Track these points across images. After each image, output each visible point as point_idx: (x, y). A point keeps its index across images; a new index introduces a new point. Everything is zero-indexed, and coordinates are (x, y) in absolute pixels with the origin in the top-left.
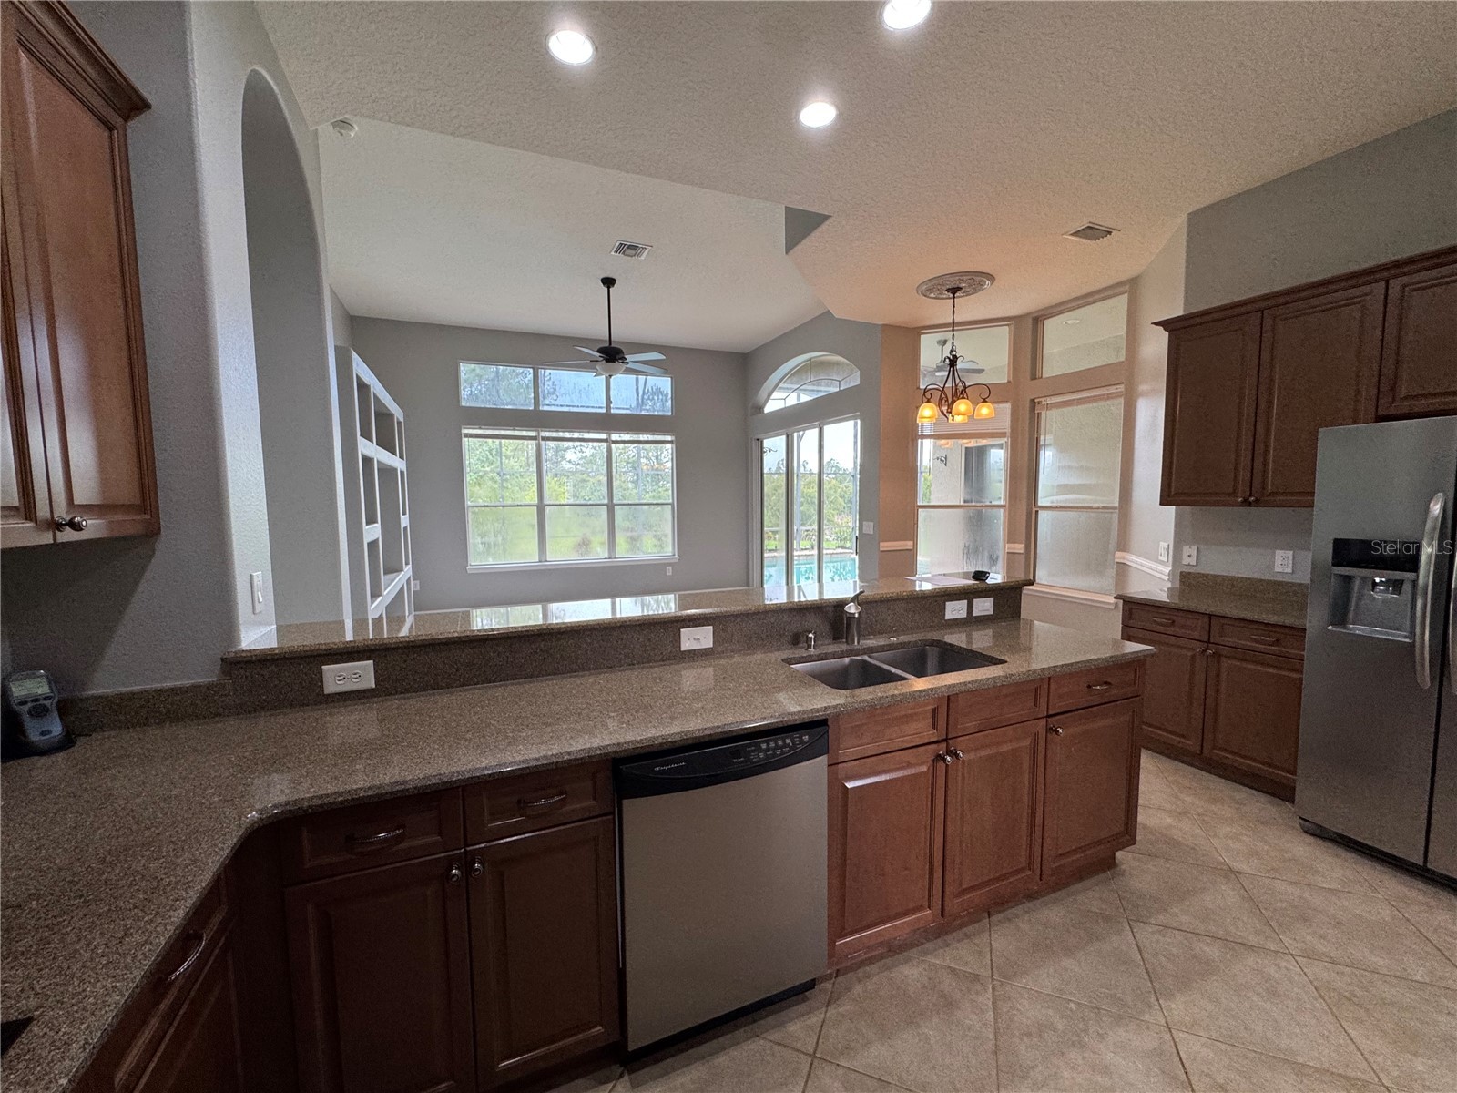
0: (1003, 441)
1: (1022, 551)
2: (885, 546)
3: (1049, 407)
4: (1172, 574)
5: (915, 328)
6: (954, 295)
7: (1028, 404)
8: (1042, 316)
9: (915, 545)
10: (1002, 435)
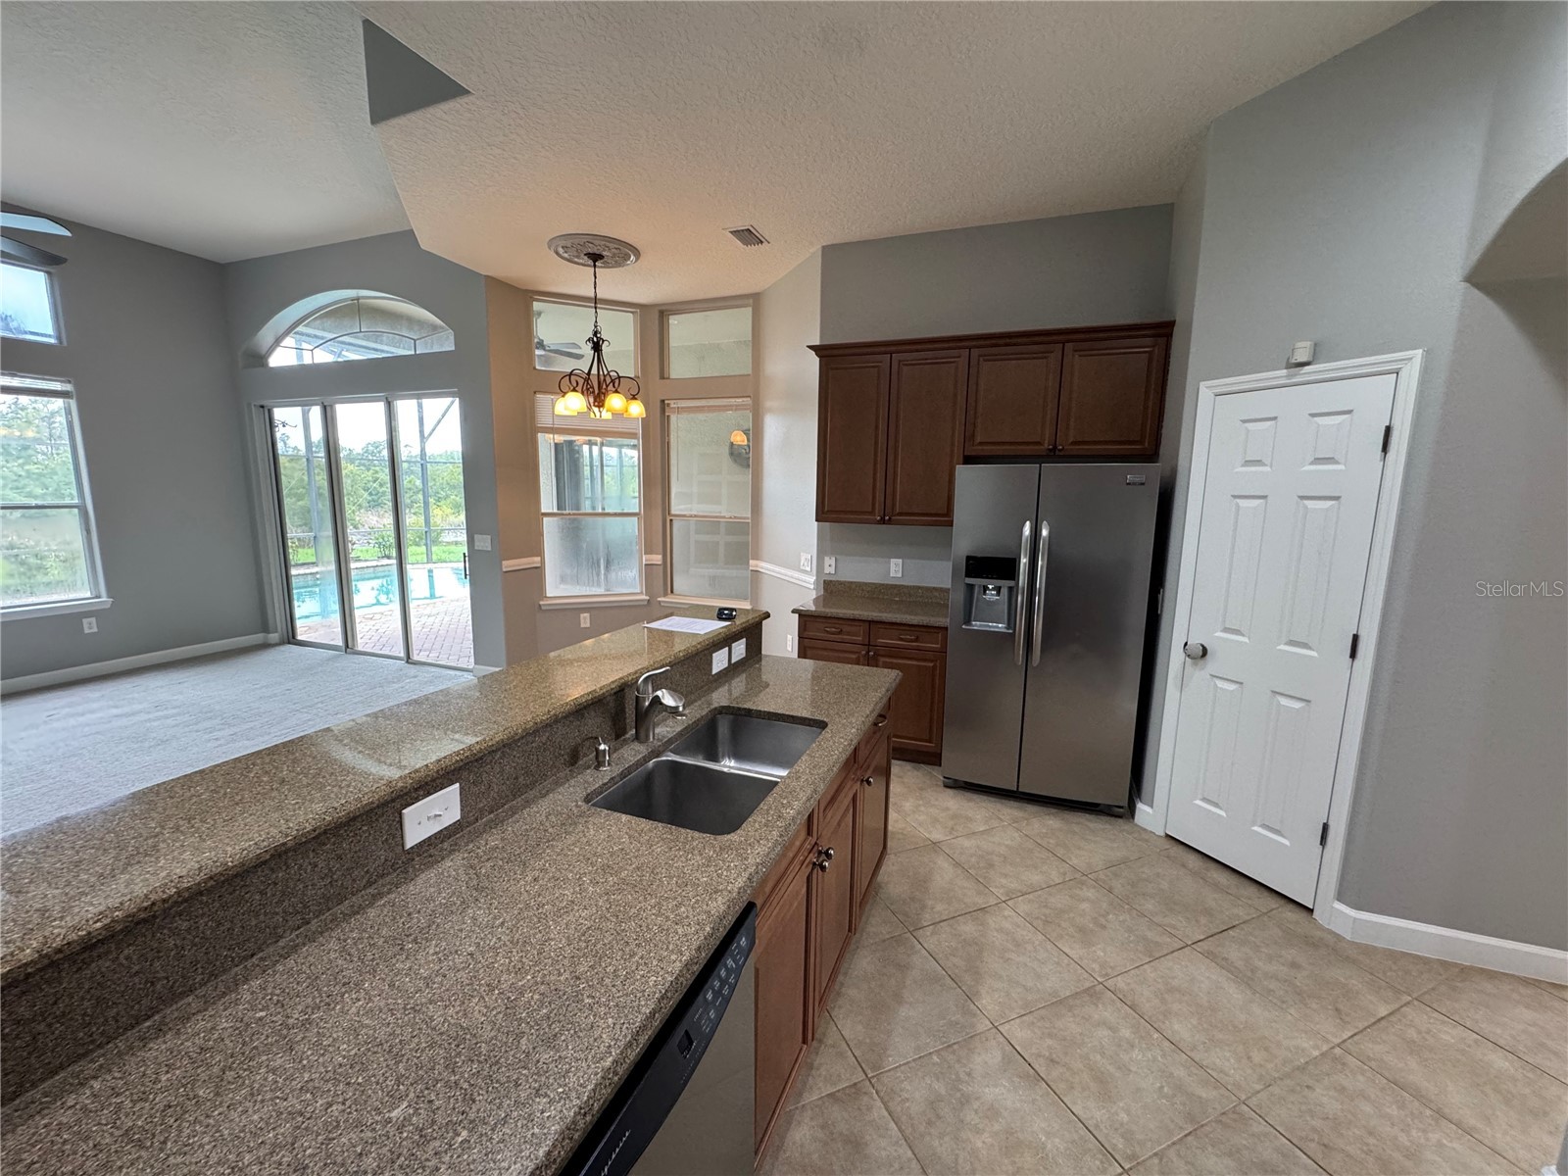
0: (634, 442)
1: (660, 563)
2: (508, 565)
3: (679, 410)
4: (817, 582)
5: (527, 291)
6: (595, 262)
7: (659, 404)
8: (667, 311)
9: (543, 562)
10: (633, 436)
